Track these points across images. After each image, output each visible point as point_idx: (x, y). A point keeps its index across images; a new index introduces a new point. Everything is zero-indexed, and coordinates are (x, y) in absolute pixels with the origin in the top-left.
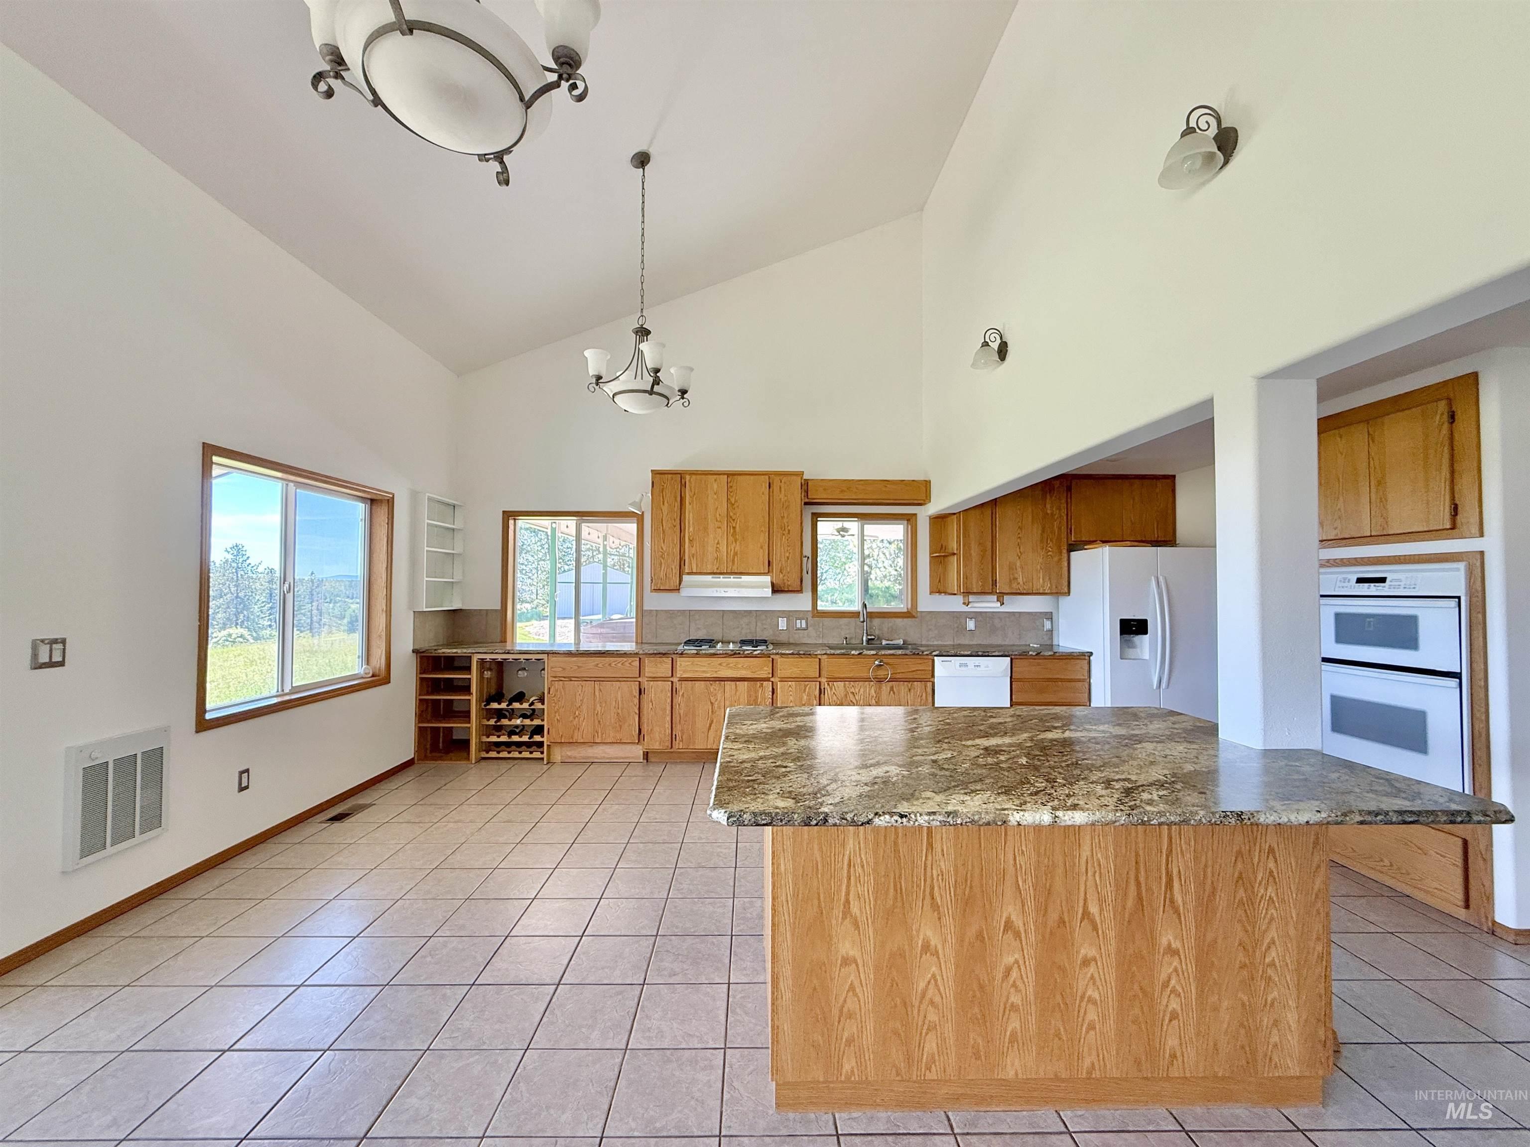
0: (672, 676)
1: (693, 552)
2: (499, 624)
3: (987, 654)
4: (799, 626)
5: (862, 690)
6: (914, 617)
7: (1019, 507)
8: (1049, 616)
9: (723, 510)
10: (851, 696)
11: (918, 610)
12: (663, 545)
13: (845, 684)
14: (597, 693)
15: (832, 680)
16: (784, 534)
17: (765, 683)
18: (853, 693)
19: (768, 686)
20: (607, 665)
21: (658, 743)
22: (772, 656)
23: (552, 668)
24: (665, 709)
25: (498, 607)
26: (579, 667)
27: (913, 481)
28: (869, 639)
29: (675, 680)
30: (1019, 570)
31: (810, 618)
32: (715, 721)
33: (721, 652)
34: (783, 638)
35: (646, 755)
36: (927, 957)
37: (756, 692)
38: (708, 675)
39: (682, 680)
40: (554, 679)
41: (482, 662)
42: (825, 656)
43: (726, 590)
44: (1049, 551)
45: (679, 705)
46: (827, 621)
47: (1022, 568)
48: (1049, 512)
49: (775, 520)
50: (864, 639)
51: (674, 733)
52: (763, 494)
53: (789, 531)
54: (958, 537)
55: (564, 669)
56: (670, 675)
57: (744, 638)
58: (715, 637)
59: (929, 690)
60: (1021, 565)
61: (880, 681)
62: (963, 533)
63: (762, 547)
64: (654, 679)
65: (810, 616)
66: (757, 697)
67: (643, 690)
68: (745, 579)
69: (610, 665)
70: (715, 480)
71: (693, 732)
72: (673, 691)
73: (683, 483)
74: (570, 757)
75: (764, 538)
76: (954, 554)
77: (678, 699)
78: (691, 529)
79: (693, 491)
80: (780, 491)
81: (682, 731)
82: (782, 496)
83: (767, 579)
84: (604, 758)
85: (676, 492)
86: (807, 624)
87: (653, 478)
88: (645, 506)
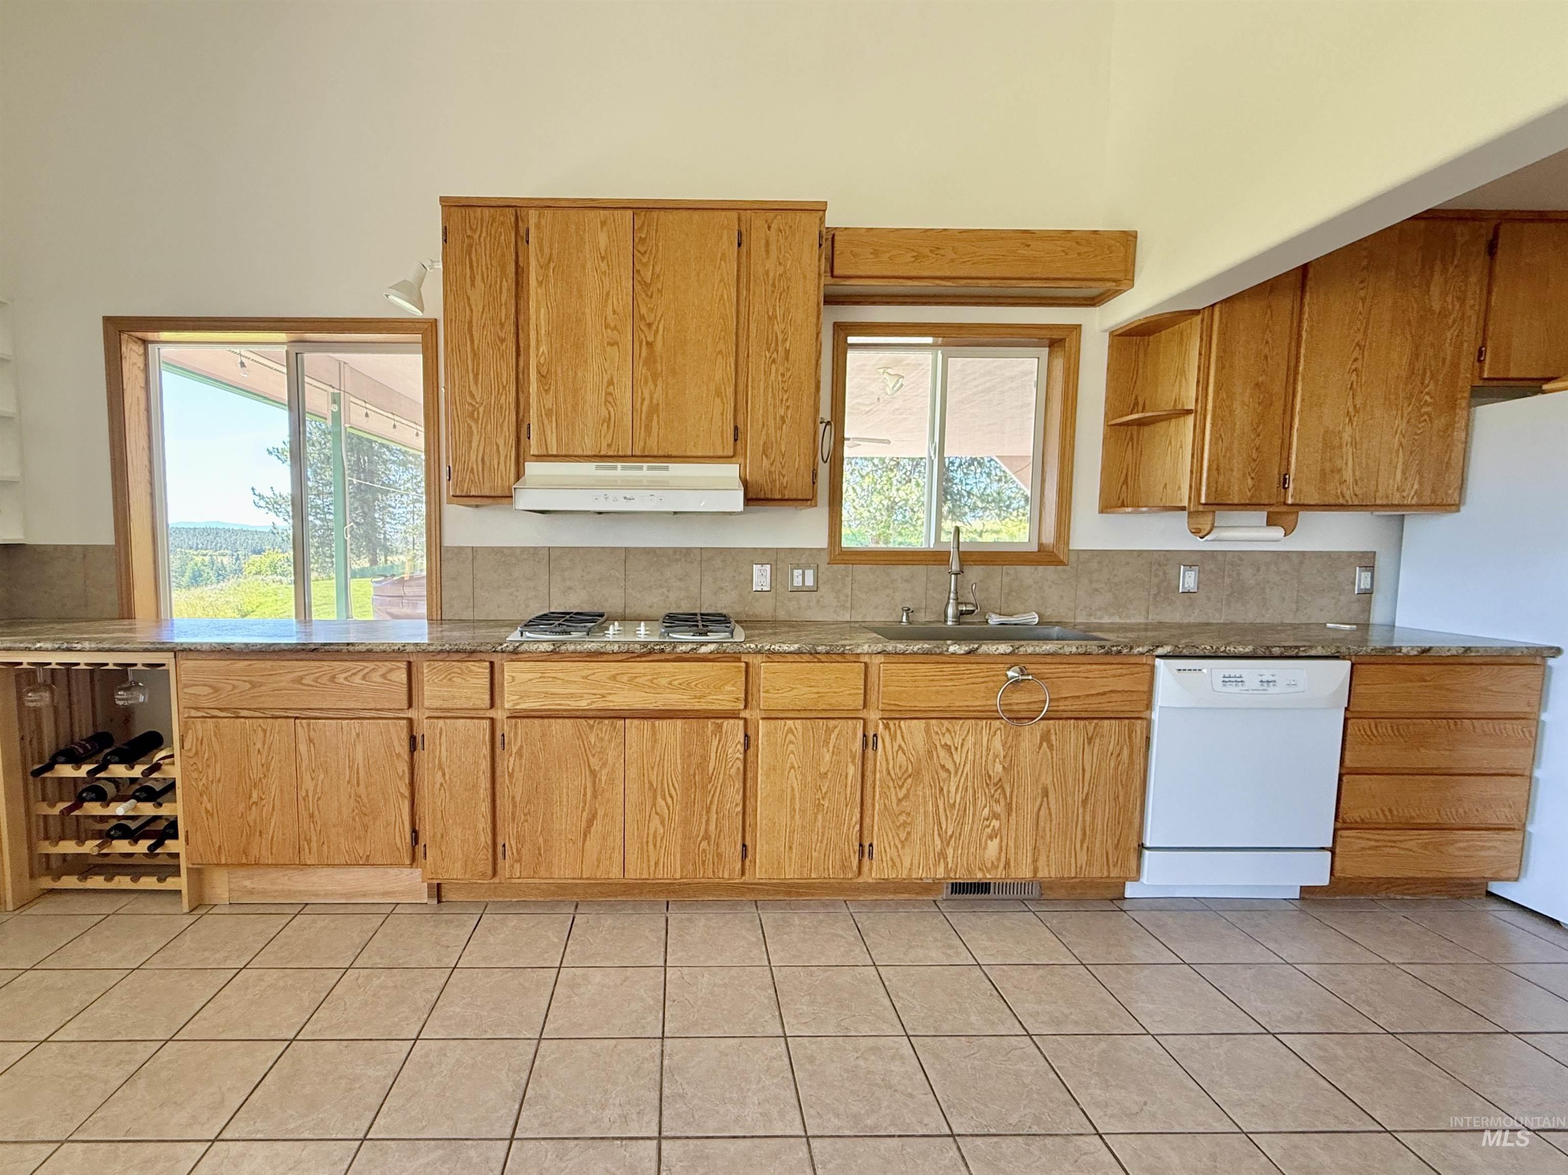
0: (492, 705)
1: (549, 405)
3: (1294, 652)
4: (798, 582)
5: (970, 740)
6: (1061, 563)
7: (1362, 293)
8: (1368, 561)
9: (621, 299)
10: (942, 753)
11: (1071, 548)
12: (473, 388)
13: (928, 726)
14: (303, 748)
15: (894, 716)
16: (774, 361)
17: (727, 724)
18: (947, 748)
19: (734, 729)
20: (324, 680)
21: (459, 865)
22: (745, 658)
23: (186, 686)
24: (475, 786)
25: (106, 537)
26: (254, 685)
27: (1095, 232)
28: (962, 613)
29: (499, 714)
30: (1348, 451)
31: (823, 566)
32: (600, 813)
33: (616, 648)
34: (763, 609)
35: (437, 891)
37: (705, 745)
38: (583, 704)
39: (516, 716)
40: (194, 713)
42: (881, 658)
43: (628, 493)
44: (1426, 404)
45: (511, 776)
46: (863, 572)
47: (1354, 444)
48: (1436, 307)
49: (753, 326)
50: (951, 611)
51: (500, 841)
52: (723, 257)
53: (787, 352)
54: (1204, 370)
55: (216, 690)
56: (487, 702)
57: (673, 610)
58: (606, 608)
59: (1138, 740)
60: (1353, 437)
61: (1017, 718)
62: (1219, 358)
63: (718, 394)
64: (446, 714)
65: (823, 560)
66: (705, 758)
67: (419, 739)
68: (677, 470)
69: (333, 678)
70: (603, 223)
71: (545, 841)
72: (495, 742)
73: (522, 231)
74: (251, 892)
75: (723, 370)
76: (1189, 412)
77: (508, 762)
78: (543, 348)
79: (547, 250)
80: (767, 251)
81: (520, 838)
82: (770, 264)
83: (731, 471)
84: (333, 894)
85: (503, 255)
86: (817, 579)
87: (446, 218)
88: (434, 308)
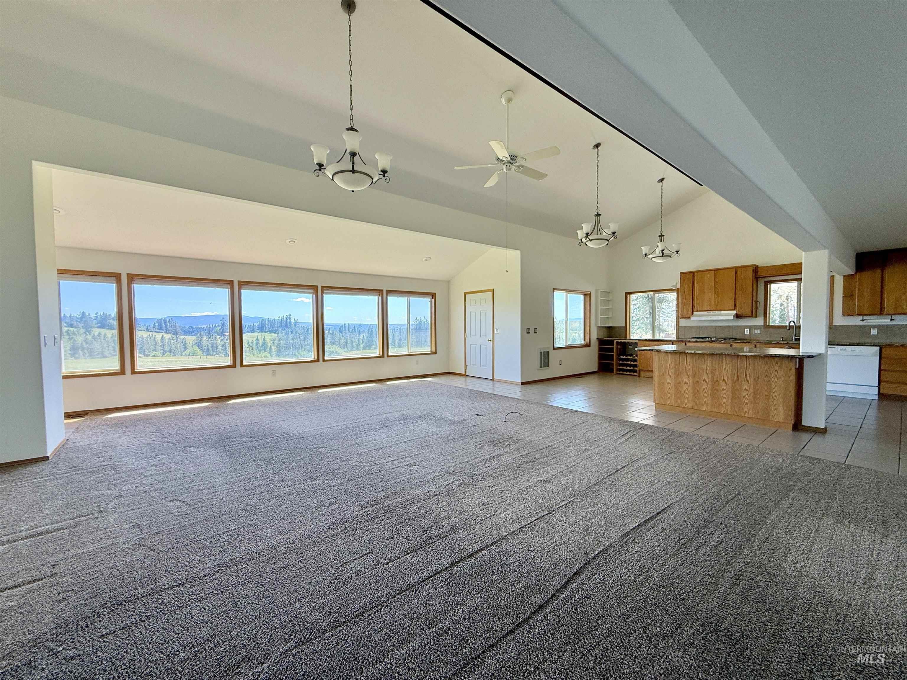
1: (698, 303)
2: (624, 331)
4: (756, 332)
9: (712, 285)
11: (833, 324)
12: (685, 300)
16: (743, 293)
23: (640, 345)
25: (624, 325)
26: (649, 345)
28: (796, 338)
34: (747, 337)
36: (686, 385)
41: (617, 342)
43: (713, 317)
46: (773, 330)
49: (738, 287)
50: (793, 338)
52: (733, 276)
53: (746, 291)
57: (725, 337)
62: (859, 284)
63: (731, 299)
65: (762, 328)
68: (723, 312)
70: (709, 273)
73: (694, 275)
74: (645, 375)
75: (732, 295)
78: (698, 294)
79: (698, 278)
80: (742, 274)
82: (742, 276)
83: (734, 312)
85: (690, 279)
86: (761, 331)
87: (681, 275)
88: (678, 286)
